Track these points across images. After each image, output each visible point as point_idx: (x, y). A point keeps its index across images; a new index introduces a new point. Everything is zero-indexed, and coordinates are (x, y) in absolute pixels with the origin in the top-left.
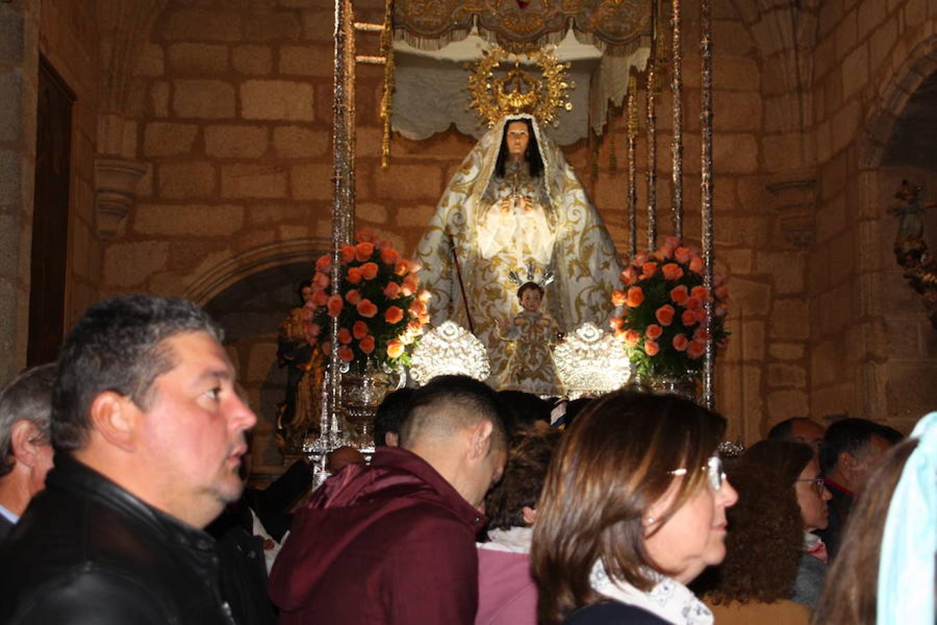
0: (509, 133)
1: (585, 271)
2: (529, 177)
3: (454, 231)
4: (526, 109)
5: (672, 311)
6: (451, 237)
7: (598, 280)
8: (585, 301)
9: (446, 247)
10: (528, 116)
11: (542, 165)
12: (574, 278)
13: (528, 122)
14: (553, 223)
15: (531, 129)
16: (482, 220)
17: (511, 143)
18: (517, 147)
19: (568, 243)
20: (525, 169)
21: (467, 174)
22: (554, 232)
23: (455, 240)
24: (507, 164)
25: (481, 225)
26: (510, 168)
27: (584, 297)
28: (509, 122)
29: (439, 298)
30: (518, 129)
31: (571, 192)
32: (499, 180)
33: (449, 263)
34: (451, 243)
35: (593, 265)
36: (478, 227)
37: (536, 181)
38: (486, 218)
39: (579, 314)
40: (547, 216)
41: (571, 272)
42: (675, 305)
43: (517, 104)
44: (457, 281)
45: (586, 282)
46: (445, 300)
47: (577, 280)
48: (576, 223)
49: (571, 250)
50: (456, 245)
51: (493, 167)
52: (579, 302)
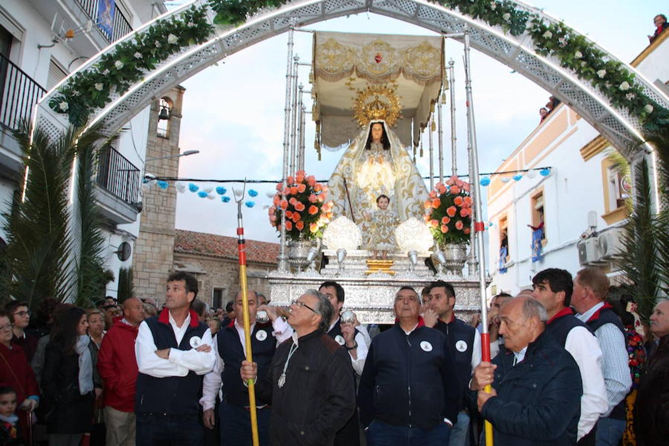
0: (373, 129)
1: (410, 195)
2: (383, 150)
3: (346, 176)
4: (381, 117)
5: (455, 209)
6: (345, 179)
7: (417, 199)
8: (410, 209)
9: (342, 184)
10: (382, 121)
11: (389, 144)
12: (405, 199)
13: (382, 124)
14: (394, 171)
15: (383, 127)
16: (359, 169)
17: (374, 134)
18: (377, 135)
19: (402, 182)
20: (381, 146)
21: (352, 149)
22: (395, 175)
23: (347, 180)
24: (372, 144)
25: (359, 171)
26: (373, 146)
27: (410, 207)
28: (373, 124)
29: (339, 209)
30: (377, 127)
31: (404, 157)
32: (368, 151)
33: (344, 192)
34: (345, 182)
35: (414, 192)
36: (358, 173)
37: (386, 151)
38: (361, 168)
39: (407, 216)
40: (391, 167)
41: (404, 196)
42: (457, 207)
43: (376, 115)
44: (347, 200)
45: (411, 200)
46: (341, 209)
47: (407, 199)
48: (406, 172)
49: (403, 185)
50: (347, 182)
51: (365, 145)
52: (407, 210)
